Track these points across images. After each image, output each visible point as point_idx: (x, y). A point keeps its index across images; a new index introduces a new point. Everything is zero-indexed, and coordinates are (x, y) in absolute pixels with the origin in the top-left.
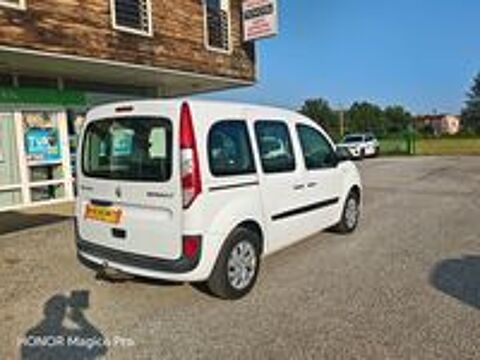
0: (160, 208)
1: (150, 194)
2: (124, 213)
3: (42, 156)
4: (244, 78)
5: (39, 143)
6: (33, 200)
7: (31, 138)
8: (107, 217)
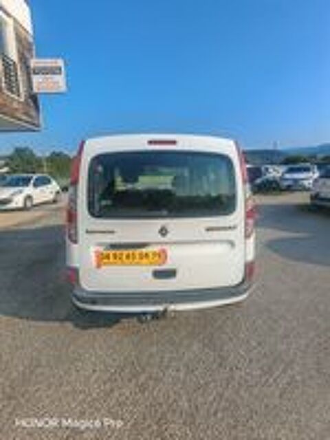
0: (221, 241)
1: (209, 229)
2: (169, 253)
4: (34, 124)
8: (145, 261)
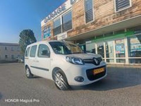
3: (119, 51)
5: (119, 48)
6: (117, 62)
7: (117, 47)
